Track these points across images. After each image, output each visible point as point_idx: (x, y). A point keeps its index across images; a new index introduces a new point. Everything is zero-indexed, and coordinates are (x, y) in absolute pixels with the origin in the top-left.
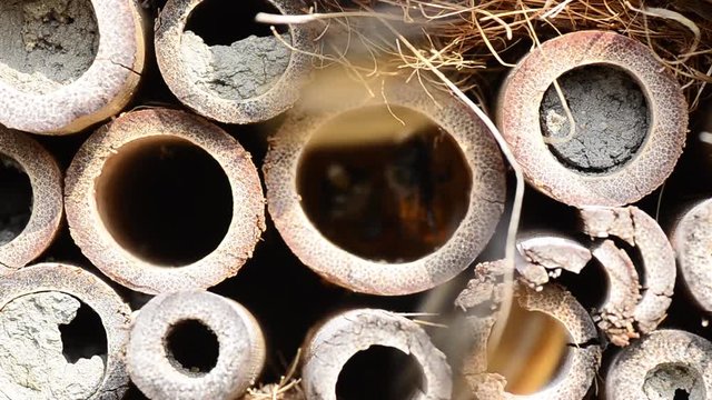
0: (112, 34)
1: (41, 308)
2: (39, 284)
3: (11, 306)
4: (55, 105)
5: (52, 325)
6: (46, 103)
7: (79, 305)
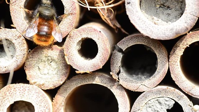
0: (190, 4)
1: (160, 103)
2: (160, 94)
3: (149, 102)
4: (169, 30)
5: (164, 110)
6: (165, 29)
7: (174, 102)
